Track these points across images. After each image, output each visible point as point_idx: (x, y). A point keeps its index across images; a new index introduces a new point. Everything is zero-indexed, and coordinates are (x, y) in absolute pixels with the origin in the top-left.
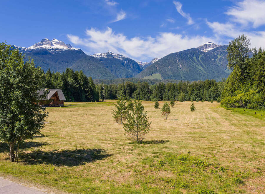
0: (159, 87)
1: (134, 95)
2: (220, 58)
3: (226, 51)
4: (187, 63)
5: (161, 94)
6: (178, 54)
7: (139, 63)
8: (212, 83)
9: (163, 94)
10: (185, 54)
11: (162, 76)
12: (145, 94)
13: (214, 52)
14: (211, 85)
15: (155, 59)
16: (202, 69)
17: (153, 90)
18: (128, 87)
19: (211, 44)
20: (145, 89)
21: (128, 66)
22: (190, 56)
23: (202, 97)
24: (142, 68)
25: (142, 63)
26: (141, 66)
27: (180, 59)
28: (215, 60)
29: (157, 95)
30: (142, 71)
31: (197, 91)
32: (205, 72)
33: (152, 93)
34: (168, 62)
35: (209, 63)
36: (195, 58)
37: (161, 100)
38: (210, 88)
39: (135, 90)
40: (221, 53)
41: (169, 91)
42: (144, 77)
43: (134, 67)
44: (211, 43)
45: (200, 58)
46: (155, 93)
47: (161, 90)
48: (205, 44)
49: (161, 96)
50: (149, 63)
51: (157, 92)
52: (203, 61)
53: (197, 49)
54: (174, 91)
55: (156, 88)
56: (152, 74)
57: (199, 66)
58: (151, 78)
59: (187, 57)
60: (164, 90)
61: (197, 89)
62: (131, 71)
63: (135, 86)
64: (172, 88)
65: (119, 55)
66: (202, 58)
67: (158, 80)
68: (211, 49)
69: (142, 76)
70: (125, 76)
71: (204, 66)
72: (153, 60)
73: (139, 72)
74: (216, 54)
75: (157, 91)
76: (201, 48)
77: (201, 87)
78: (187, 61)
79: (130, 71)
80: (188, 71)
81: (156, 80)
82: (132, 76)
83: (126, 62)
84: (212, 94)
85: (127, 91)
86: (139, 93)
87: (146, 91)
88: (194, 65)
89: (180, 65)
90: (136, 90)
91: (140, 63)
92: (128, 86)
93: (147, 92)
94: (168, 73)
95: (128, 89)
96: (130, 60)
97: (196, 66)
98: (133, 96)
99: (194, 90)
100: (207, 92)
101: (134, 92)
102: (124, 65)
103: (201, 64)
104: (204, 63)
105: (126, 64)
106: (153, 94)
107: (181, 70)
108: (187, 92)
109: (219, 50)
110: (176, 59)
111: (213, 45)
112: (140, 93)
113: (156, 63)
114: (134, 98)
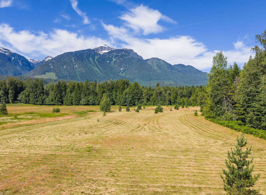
0: (58, 86)
1: (21, 96)
2: (115, 61)
3: (120, 55)
4: (83, 63)
5: (61, 96)
6: (74, 53)
7: (29, 60)
8: (126, 83)
9: (64, 96)
10: (82, 54)
11: (56, 75)
12: (37, 96)
13: (109, 55)
14: (126, 86)
15: (48, 57)
16: (98, 70)
17: (49, 90)
18: (11, 85)
19: (107, 47)
20: (37, 89)
21: (16, 63)
22: (86, 57)
23: (116, 100)
24: (34, 65)
25: (33, 60)
26: (32, 64)
27: (76, 58)
28: (110, 63)
29: (55, 98)
30: (33, 69)
31: (109, 93)
32: (101, 74)
33: (47, 94)
34: (63, 61)
35: (105, 65)
36: (91, 59)
37: (60, 105)
38: (124, 90)
39: (23, 91)
40: (116, 56)
41: (71, 92)
42: (36, 76)
43: (23, 64)
44: (106, 45)
45: (96, 59)
46: (52, 94)
47: (61, 91)
48: (100, 46)
49: (61, 98)
50: (41, 60)
51: (56, 94)
52: (99, 62)
53: (93, 50)
54: (78, 93)
55: (54, 88)
56: (45, 73)
57: (95, 67)
58: (45, 77)
59: (84, 57)
60: (65, 91)
61: (109, 90)
62: (20, 68)
63: (22, 85)
64: (76, 87)
65: (5, 49)
66: (98, 59)
67: (52, 80)
68: (106, 51)
69: (34, 75)
70: (13, 74)
71: (100, 68)
72: (46, 58)
73: (29, 70)
74: (111, 57)
75: (55, 92)
76: (97, 49)
77: (113, 88)
78: (83, 62)
79: (18, 68)
80: (84, 71)
81: (50, 80)
82: (21, 74)
83: (13, 58)
84: (127, 96)
85: (10, 91)
86: (29, 95)
87: (38, 92)
88: (90, 66)
89: (76, 66)
90: (25, 89)
91: (31, 60)
92: (12, 83)
93: (40, 92)
94: (63, 72)
95: (11, 88)
96: (19, 56)
97: (92, 67)
98: (18, 99)
99: (105, 91)
100: (121, 94)
101: (22, 93)
102: (11, 61)
103: (97, 66)
104: (100, 65)
105: (13, 60)
106: (50, 96)
107: (77, 70)
108: (96, 94)
109: (114, 53)
110: (72, 58)
111: (109, 48)
112: (31, 94)
113: (50, 61)
114: (21, 101)
